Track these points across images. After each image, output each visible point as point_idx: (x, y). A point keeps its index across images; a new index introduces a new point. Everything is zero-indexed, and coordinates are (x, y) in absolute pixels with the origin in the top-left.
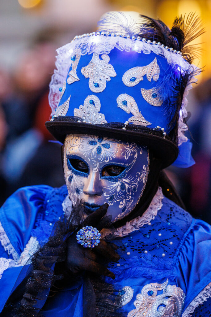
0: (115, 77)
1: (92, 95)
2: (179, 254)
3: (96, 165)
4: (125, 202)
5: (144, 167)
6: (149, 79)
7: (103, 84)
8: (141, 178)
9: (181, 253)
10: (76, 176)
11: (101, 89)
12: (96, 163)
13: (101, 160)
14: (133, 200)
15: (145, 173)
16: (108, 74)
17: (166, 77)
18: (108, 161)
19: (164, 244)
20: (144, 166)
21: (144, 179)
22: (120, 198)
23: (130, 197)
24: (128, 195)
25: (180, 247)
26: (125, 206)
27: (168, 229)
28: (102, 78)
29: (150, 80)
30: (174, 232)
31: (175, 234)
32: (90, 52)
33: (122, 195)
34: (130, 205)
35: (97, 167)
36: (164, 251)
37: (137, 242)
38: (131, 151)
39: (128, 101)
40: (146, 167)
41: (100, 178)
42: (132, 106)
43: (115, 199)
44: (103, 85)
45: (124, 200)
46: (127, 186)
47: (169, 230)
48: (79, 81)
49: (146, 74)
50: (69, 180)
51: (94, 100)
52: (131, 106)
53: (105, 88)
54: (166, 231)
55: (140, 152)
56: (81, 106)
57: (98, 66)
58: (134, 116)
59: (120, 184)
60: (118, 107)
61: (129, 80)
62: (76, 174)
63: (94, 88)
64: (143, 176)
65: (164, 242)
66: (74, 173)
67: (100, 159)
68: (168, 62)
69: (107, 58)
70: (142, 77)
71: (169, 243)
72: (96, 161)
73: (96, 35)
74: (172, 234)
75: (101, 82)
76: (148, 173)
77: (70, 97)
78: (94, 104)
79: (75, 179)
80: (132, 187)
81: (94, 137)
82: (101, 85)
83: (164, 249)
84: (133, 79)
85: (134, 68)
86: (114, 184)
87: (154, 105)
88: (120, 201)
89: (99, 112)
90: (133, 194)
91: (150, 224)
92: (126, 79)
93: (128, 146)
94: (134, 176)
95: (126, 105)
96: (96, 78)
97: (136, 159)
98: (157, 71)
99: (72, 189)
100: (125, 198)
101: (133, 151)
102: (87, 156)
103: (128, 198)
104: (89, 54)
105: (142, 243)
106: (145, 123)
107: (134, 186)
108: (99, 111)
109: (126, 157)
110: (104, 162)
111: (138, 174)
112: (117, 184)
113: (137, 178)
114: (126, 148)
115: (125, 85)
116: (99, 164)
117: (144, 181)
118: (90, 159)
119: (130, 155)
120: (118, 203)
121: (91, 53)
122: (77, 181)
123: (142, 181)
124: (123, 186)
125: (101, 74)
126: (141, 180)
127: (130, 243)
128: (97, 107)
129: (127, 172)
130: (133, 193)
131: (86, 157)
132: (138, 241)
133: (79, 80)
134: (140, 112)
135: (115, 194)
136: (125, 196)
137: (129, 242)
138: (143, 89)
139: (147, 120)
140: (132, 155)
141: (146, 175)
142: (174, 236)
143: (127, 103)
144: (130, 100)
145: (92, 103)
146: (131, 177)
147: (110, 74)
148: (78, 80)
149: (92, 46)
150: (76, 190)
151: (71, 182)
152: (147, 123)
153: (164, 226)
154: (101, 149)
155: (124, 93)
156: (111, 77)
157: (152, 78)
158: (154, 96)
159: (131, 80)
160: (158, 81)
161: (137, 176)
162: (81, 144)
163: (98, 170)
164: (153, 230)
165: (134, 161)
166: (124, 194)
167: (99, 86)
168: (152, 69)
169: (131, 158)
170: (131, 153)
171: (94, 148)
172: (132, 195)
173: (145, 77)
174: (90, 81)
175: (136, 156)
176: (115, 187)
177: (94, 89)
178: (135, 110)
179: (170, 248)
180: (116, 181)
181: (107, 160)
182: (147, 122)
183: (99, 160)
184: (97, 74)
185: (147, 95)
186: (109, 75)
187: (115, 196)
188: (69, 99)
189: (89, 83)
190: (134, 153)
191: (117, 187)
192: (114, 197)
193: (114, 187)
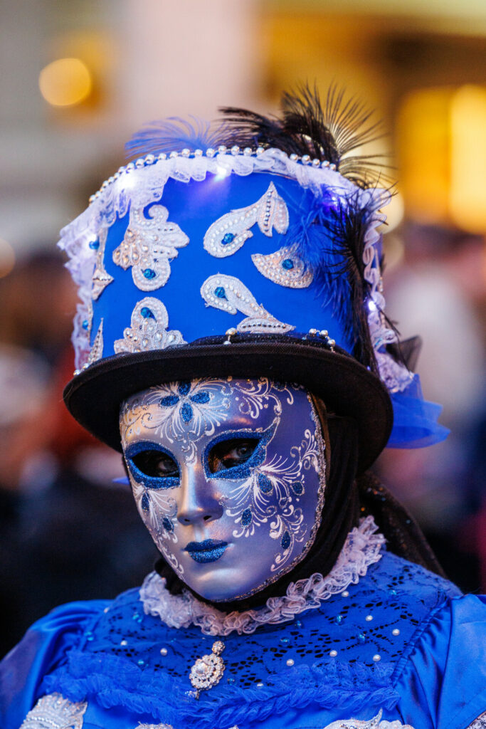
0: (188, 245)
1: (145, 299)
2: (414, 653)
3: (189, 448)
4: (281, 523)
5: (308, 433)
6: (267, 231)
7: (163, 267)
8: (307, 460)
9: (417, 651)
10: (155, 492)
11: (160, 280)
12: (188, 444)
13: (197, 433)
14: (302, 517)
15: (316, 449)
16: (170, 244)
17: (305, 219)
18: (213, 430)
19: (379, 636)
20: (308, 431)
21: (315, 463)
22: (266, 514)
23: (291, 507)
24: (283, 503)
25: (417, 637)
26: (287, 533)
27: (390, 603)
28: (158, 256)
29: (270, 234)
30: (403, 608)
31: (406, 612)
32: (121, 213)
33: (269, 504)
34: (298, 528)
35: (193, 452)
36: (379, 651)
37: (312, 635)
38: (263, 398)
39: (226, 286)
40: (313, 433)
41: (208, 477)
42: (238, 297)
43: (254, 518)
44: (165, 269)
45: (278, 517)
46: (274, 480)
47: (392, 605)
48: (113, 281)
49: (256, 223)
50: (143, 507)
51: (150, 308)
52: (235, 297)
53: (170, 275)
54: (385, 608)
55: (288, 400)
56: (127, 331)
57: (144, 234)
58: (247, 316)
59: (256, 479)
60: (207, 305)
61: (219, 244)
62: (155, 486)
63: (147, 282)
64: (311, 456)
65: (379, 632)
66: (150, 487)
67: (194, 432)
68: (301, 184)
69: (161, 213)
70: (248, 230)
71: (391, 632)
72: (187, 439)
73: (127, 172)
74: (399, 612)
75: (159, 266)
76: (323, 448)
77: (102, 323)
78: (152, 316)
79: (155, 499)
80: (288, 483)
81: (169, 387)
82: (158, 271)
83: (378, 646)
84: (227, 238)
85: (226, 215)
86: (242, 482)
87: (291, 286)
88: (270, 520)
89: (168, 329)
90: (298, 500)
91: (346, 594)
92: (213, 244)
93: (253, 389)
94: (286, 455)
95: (224, 297)
96: (145, 260)
97: (280, 416)
98: (281, 211)
99: (156, 524)
100: (280, 512)
101: (268, 398)
102: (164, 435)
103: (286, 511)
104: (121, 216)
105: (325, 638)
106: (278, 327)
107: (293, 480)
108: (166, 325)
109: (252, 413)
110: (205, 435)
111: (295, 452)
112: (251, 482)
113: (297, 460)
114: (249, 394)
115: (212, 256)
116: (195, 443)
117: (317, 469)
118: (173, 438)
119: (261, 408)
120: (266, 527)
121: (124, 214)
122: (159, 502)
123: (313, 468)
124: (264, 484)
125: (156, 248)
126: (307, 465)
127: (296, 638)
128: (162, 320)
129: (265, 448)
130: (298, 497)
131: (162, 436)
132: (314, 633)
133: (112, 279)
134: (261, 305)
135: (251, 505)
136: (278, 506)
137: (294, 637)
138: (258, 255)
139: (282, 321)
140: (266, 406)
141: (318, 454)
142: (403, 617)
143: (224, 292)
144: (233, 285)
145: (148, 314)
146: (278, 458)
147: (173, 242)
148: (110, 282)
149: (122, 199)
150: (164, 523)
151: (148, 510)
152: (284, 328)
153: (380, 598)
154: (190, 409)
155: (216, 273)
156: (177, 249)
157: (273, 229)
158: (287, 265)
159: (224, 242)
160: (288, 231)
161: (293, 456)
162: (146, 412)
163: (196, 458)
164: (354, 605)
165: (277, 421)
166: (273, 500)
167: (155, 275)
168: (268, 209)
169: (267, 415)
170: (263, 404)
171: (175, 412)
172: (294, 503)
173: (255, 228)
174: (134, 272)
175: (278, 407)
176: (248, 489)
177: (147, 285)
178: (247, 303)
179: (392, 644)
180: (245, 474)
181: (209, 429)
182: (283, 325)
183: (193, 434)
184: (146, 252)
185: (270, 266)
186: (172, 245)
187: (253, 511)
188: (101, 328)
189: (133, 276)
190: (272, 403)
191: (252, 489)
192: (252, 513)
193: (244, 490)
